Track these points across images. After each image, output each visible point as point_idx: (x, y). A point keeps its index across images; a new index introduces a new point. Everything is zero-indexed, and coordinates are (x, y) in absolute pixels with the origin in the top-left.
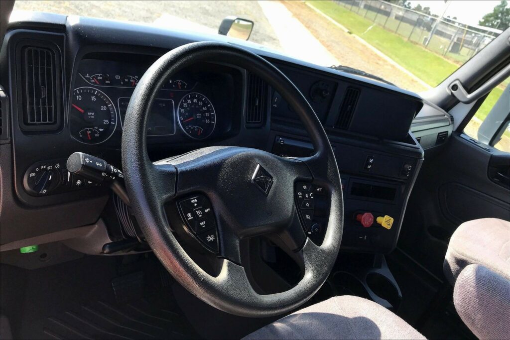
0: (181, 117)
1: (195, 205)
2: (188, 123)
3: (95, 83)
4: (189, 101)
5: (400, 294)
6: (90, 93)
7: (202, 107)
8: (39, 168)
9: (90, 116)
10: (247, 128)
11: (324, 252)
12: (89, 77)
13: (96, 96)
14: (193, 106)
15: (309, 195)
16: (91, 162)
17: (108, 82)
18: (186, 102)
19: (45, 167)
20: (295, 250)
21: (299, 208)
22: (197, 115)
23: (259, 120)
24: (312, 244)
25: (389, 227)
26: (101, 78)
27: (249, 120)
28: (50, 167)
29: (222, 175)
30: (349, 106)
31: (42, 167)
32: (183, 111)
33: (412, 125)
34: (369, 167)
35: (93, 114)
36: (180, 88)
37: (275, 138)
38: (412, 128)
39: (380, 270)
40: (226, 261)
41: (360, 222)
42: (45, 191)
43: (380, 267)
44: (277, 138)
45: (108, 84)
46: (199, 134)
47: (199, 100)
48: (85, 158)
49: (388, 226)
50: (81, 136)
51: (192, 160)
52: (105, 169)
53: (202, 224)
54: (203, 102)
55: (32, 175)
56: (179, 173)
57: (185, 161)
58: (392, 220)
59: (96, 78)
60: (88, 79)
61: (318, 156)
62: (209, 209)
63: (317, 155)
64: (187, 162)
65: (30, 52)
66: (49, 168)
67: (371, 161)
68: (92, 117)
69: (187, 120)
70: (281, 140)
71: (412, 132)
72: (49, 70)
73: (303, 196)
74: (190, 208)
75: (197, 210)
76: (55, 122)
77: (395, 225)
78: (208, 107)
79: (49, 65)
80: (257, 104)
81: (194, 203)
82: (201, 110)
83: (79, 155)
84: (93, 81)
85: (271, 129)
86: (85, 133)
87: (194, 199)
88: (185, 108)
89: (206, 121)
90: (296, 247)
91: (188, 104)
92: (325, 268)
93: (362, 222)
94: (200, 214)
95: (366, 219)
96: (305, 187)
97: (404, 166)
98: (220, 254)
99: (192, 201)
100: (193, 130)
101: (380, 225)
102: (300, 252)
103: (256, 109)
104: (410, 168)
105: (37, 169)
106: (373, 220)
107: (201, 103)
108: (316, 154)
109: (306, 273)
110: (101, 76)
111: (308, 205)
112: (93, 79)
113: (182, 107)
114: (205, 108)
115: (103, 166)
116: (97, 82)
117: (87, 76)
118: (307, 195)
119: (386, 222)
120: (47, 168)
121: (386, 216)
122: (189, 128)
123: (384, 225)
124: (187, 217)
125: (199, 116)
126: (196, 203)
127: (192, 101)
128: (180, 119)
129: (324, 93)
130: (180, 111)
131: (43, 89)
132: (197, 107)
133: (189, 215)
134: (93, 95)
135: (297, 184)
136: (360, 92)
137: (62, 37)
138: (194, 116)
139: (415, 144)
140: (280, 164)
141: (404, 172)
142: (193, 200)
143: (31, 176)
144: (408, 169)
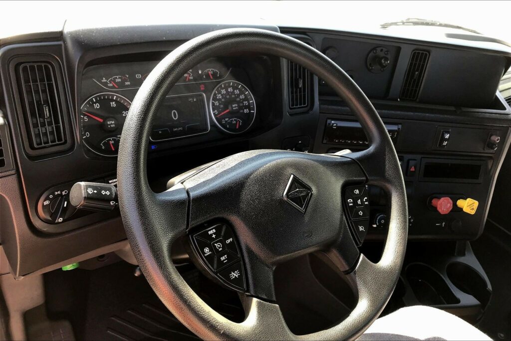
0: (216, 111)
1: (214, 236)
2: (224, 117)
3: (113, 87)
4: (224, 91)
5: (490, 287)
6: (108, 99)
7: (239, 95)
8: (53, 194)
9: (110, 125)
10: (290, 115)
11: (383, 272)
12: (106, 81)
13: (116, 101)
14: (228, 97)
15: (362, 201)
16: (95, 192)
17: (128, 83)
18: (220, 93)
19: (59, 192)
20: (346, 271)
21: (350, 219)
22: (233, 106)
23: (304, 104)
24: (368, 263)
25: (473, 212)
26: (120, 80)
27: (293, 105)
28: (66, 192)
29: (246, 195)
30: (417, 73)
31: (56, 193)
32: (217, 103)
33: (501, 82)
34: (445, 143)
35: (113, 122)
36: (211, 77)
37: (327, 121)
38: (501, 86)
39: (463, 258)
40: (255, 300)
41: (435, 209)
42: (61, 220)
43: (464, 255)
44: (329, 121)
45: (128, 86)
46: (237, 127)
47: (235, 88)
48: (87, 189)
49: (471, 211)
50: (103, 148)
51: (210, 177)
52: (114, 196)
53: (223, 258)
54: (240, 90)
55: (47, 203)
56: (191, 198)
57: (202, 180)
58: (476, 203)
59: (114, 81)
60: (105, 84)
61: (372, 151)
62: (231, 239)
63: (371, 149)
64: (204, 182)
65: (25, 69)
66: (64, 193)
67: (447, 136)
68: (112, 126)
69: (223, 113)
70: (333, 124)
71: (500, 92)
72: (50, 86)
73: (355, 202)
74: (207, 241)
75: (216, 243)
76: (66, 142)
77: (481, 209)
78: (245, 95)
79: (49, 79)
80: (301, 86)
81: (212, 235)
82: (238, 99)
83: (80, 186)
84: (111, 85)
85: (320, 113)
86: (107, 144)
87: (212, 229)
88: (219, 100)
89: (245, 110)
90: (347, 268)
91: (222, 95)
92: (384, 292)
93: (438, 209)
94: (220, 248)
95: (444, 205)
96: (357, 192)
97: (490, 138)
98: (248, 291)
99: (210, 233)
100: (230, 123)
101: (461, 209)
102: (352, 274)
103: (300, 92)
104: (498, 140)
105: (51, 196)
106: (452, 205)
107: (237, 92)
108: (371, 147)
109: (360, 300)
110: (119, 78)
111: (361, 213)
112: (111, 83)
113: (215, 99)
114: (242, 97)
115: (111, 194)
116: (116, 86)
117: (104, 80)
118: (359, 202)
119: (469, 205)
120: (61, 193)
121: (468, 199)
122: (226, 121)
123: (466, 210)
124: (204, 253)
125: (235, 107)
126: (214, 233)
127: (227, 90)
128: (214, 114)
129: (383, 61)
130: (213, 104)
131: (46, 109)
132: (233, 96)
133: (207, 250)
134: (113, 101)
135: (346, 190)
136: (430, 54)
137: (61, 45)
138: (230, 108)
139: (504, 109)
140: (322, 169)
141: (491, 145)
142: (210, 230)
143: (45, 204)
144: (495, 141)
